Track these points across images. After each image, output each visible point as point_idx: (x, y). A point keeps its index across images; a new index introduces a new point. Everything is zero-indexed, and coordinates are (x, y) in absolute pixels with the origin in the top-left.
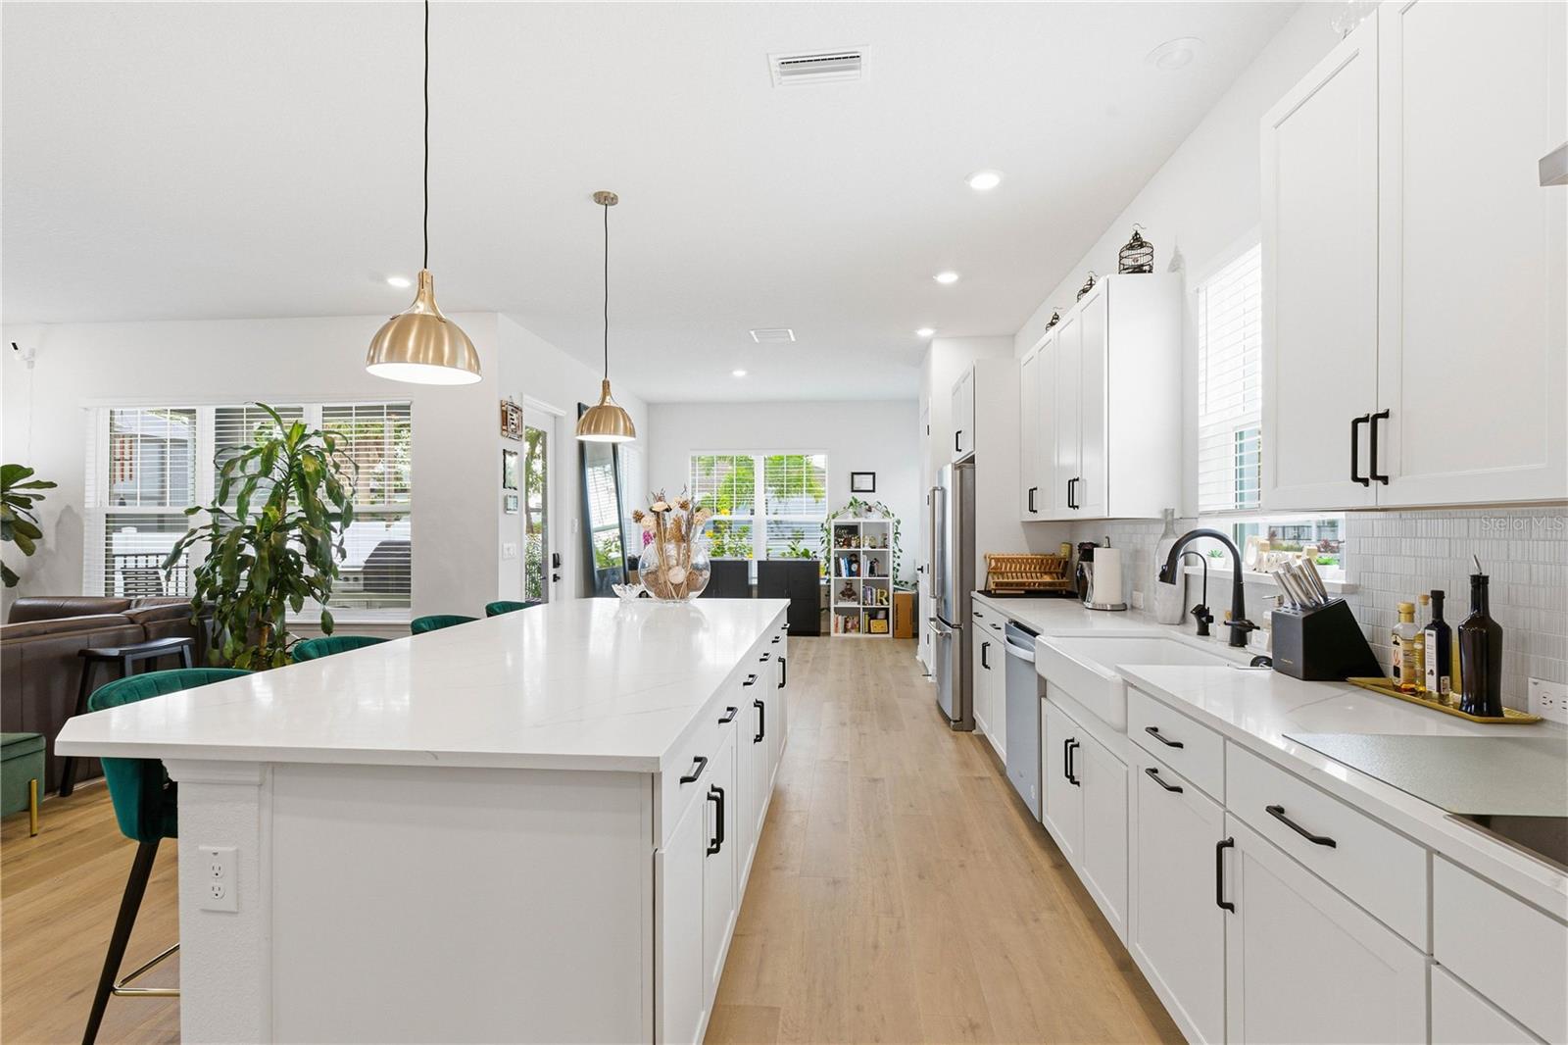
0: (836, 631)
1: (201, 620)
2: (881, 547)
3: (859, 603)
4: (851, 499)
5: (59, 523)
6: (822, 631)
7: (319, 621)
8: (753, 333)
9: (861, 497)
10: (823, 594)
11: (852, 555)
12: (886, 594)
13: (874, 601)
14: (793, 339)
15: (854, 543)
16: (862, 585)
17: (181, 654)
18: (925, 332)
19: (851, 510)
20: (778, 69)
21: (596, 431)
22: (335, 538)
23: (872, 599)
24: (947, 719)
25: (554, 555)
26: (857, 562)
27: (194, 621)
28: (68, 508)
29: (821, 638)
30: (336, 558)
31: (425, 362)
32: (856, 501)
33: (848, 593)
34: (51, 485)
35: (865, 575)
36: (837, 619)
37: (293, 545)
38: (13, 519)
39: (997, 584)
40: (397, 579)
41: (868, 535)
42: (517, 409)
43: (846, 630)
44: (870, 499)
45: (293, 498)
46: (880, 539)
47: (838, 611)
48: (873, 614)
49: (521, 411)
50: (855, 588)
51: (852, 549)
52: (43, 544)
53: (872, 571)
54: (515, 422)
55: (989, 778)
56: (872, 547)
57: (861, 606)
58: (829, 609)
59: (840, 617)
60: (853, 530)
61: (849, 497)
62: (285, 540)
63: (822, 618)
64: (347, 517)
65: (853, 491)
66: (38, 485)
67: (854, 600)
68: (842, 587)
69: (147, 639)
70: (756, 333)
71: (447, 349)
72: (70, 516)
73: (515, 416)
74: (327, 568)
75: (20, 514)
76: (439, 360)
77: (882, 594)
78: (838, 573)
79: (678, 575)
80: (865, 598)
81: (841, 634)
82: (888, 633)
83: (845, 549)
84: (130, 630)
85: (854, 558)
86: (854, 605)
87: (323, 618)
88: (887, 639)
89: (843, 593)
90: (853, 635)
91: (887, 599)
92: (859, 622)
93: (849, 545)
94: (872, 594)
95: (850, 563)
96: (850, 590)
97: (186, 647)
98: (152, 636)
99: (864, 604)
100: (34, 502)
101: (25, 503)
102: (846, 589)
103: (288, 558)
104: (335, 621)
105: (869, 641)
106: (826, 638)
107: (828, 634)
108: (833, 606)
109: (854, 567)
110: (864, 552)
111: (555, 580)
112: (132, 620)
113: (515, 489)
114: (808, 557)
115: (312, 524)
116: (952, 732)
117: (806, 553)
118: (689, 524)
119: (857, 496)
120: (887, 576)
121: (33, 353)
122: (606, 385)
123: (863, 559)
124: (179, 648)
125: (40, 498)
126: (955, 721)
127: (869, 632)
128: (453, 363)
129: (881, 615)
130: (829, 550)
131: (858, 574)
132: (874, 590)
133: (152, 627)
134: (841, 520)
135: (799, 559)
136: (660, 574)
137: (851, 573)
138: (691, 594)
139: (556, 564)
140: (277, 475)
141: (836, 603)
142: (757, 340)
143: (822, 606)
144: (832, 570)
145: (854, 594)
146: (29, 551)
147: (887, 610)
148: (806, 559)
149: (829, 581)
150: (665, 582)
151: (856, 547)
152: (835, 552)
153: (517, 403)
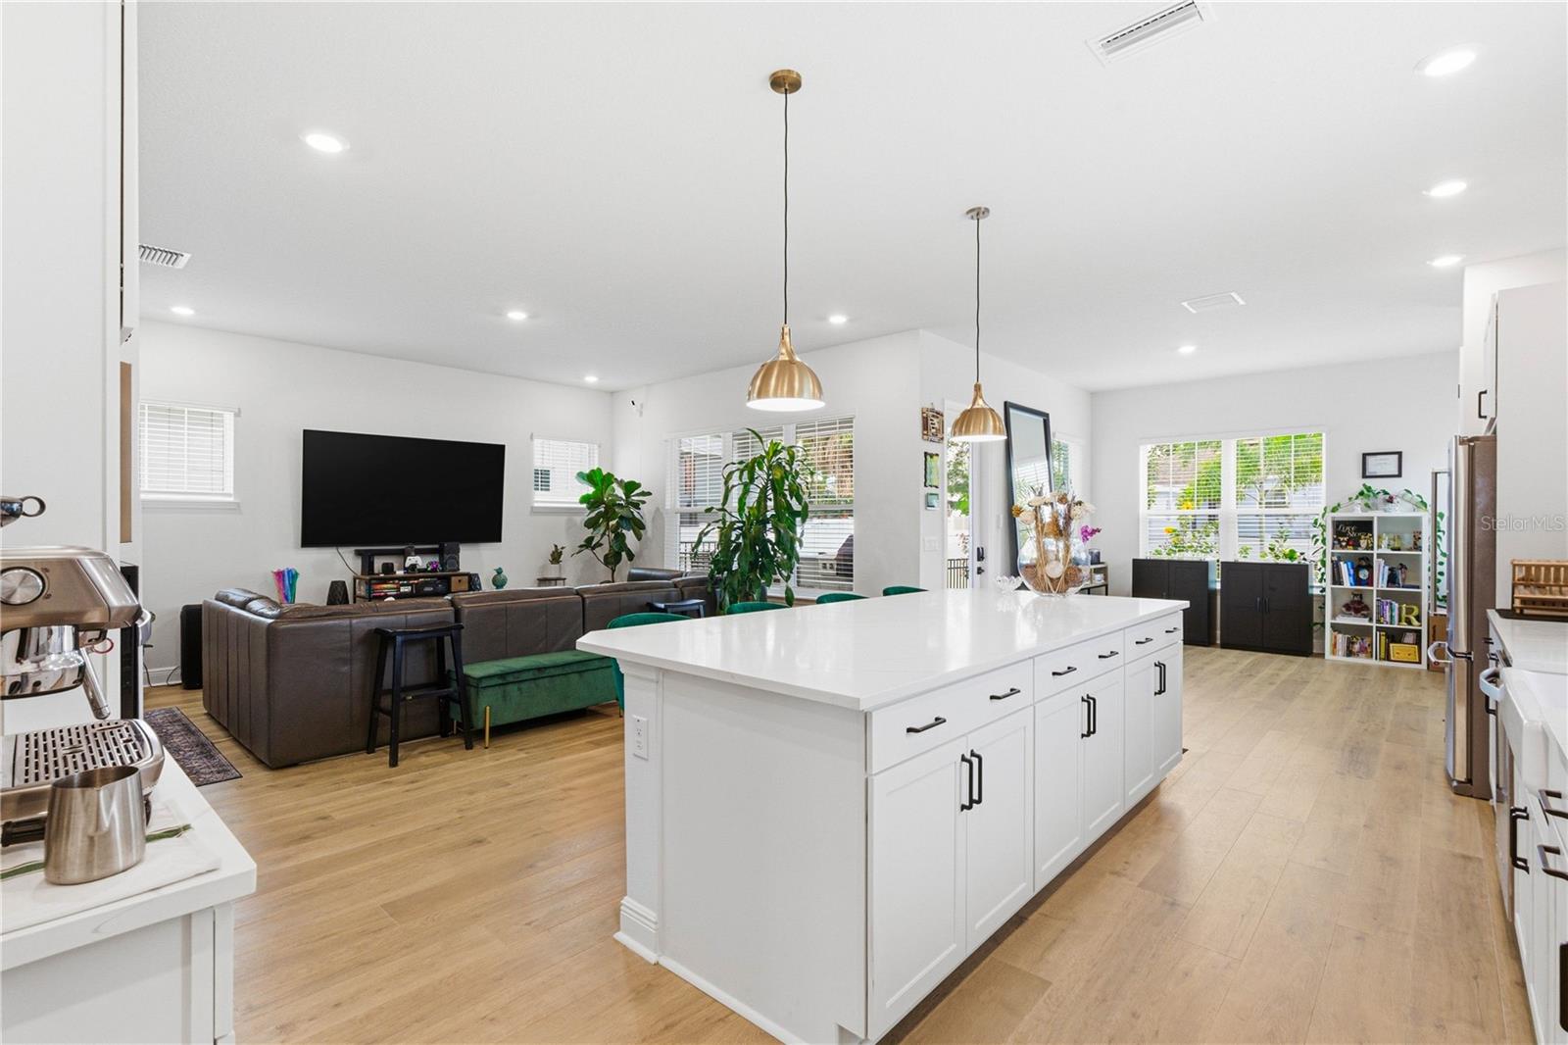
0: (1334, 653)
1: (714, 589)
2: (1410, 550)
3: (1371, 620)
4: (1362, 488)
5: (653, 519)
6: (1315, 651)
7: (784, 595)
8: (1185, 304)
9: (1376, 485)
10: (1316, 606)
11: (1360, 559)
12: (1416, 612)
13: (1396, 619)
14: (1242, 302)
15: (1363, 543)
16: (1375, 598)
17: (698, 610)
18: (1446, 262)
19: (1359, 501)
20: (1102, 50)
21: (967, 432)
22: (799, 530)
23: (1392, 617)
24: (1450, 780)
25: (978, 549)
26: (1370, 567)
27: (709, 590)
28: (658, 510)
29: (1309, 659)
30: (798, 548)
31: (782, 396)
32: (1369, 489)
33: (1357, 606)
34: (649, 494)
35: (1380, 583)
36: (1335, 637)
37: (771, 536)
38: (631, 516)
39: (1524, 601)
40: (845, 565)
41: (1387, 533)
42: (939, 414)
43: (1350, 653)
44: (1393, 486)
45: (770, 500)
46: (1408, 540)
47: (1335, 628)
48: (1395, 636)
49: (942, 415)
50: (1366, 601)
51: (1360, 551)
52: (646, 533)
53: (1392, 580)
54: (936, 426)
55: (1480, 860)
56: (1393, 549)
57: (1374, 625)
58: (1323, 625)
59: (1340, 636)
60: (1365, 526)
61: (1358, 484)
62: (765, 530)
63: (1315, 635)
64: (804, 515)
65: (1364, 476)
66: (643, 494)
67: (1365, 616)
68: (1346, 599)
69: (683, 600)
70: (1188, 304)
71: (797, 385)
72: (658, 513)
73: (935, 421)
74: (791, 553)
75: (636, 514)
76: (791, 393)
77: (1410, 611)
78: (1337, 579)
79: (1056, 570)
80: (1381, 614)
81: (1340, 658)
82: (1420, 663)
83: (1350, 550)
84: (674, 592)
85: (1364, 563)
86: (1364, 622)
87: (786, 593)
88: (1419, 672)
89: (1348, 607)
90: (1362, 660)
91: (1418, 618)
92: (1371, 645)
93: (1357, 545)
94: (1392, 610)
95: (1357, 569)
96: (1360, 602)
97: (701, 607)
98: (686, 597)
99: (1378, 621)
100: (641, 506)
101: (636, 506)
102: (1353, 602)
103: (767, 546)
104: (796, 596)
105: (1386, 671)
106: (1317, 660)
107: (1322, 655)
108: (1328, 621)
109: (1364, 574)
110: (1379, 556)
111: (979, 573)
112: (675, 585)
113: (937, 487)
114: (1291, 558)
115: (779, 520)
116: (1453, 795)
117: (1291, 555)
118: (1068, 519)
119: (1369, 482)
120: (1418, 587)
121: (642, 406)
122: (978, 388)
123: (1377, 563)
124: (697, 607)
125: (644, 502)
126: (1459, 782)
127: (1388, 658)
128: (801, 395)
129: (1410, 638)
130: (1324, 552)
131: (1369, 582)
132: (1396, 605)
133: (686, 590)
134: (1342, 515)
135: (1278, 562)
136: (1038, 568)
137: (1358, 581)
138: (1071, 589)
139: (981, 557)
140: (760, 482)
141: (1334, 616)
142: (1194, 312)
143: (1315, 621)
144: (1328, 576)
145: (1366, 608)
146: (639, 538)
147: (1418, 633)
148: (1288, 561)
149: (1324, 590)
150: (1042, 576)
151: (1367, 548)
152: (1333, 554)
153: (937, 408)
